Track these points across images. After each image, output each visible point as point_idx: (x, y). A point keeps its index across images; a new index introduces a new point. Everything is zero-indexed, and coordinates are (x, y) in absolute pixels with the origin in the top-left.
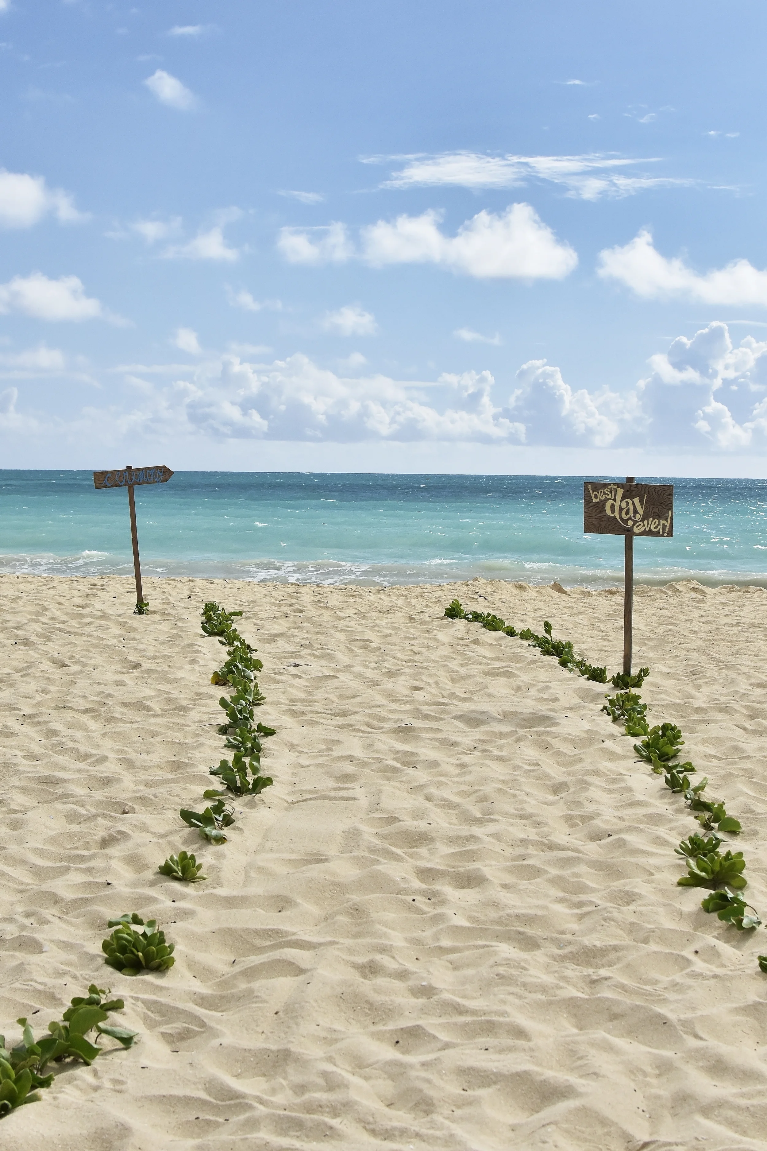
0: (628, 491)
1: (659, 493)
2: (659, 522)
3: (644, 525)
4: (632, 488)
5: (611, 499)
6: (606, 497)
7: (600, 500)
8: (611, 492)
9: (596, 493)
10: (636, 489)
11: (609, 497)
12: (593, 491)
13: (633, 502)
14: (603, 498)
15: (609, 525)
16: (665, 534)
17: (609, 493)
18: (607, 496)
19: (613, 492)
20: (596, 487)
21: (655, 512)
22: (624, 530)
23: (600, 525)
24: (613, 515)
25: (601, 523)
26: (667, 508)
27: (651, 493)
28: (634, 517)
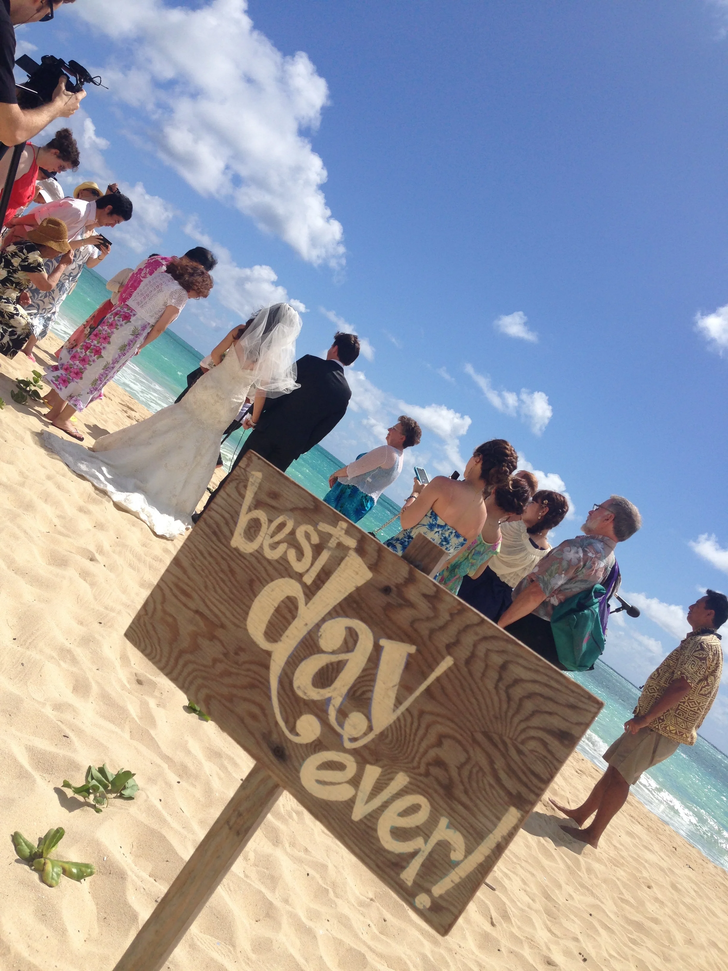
0: (387, 590)
1: (518, 692)
2: (432, 822)
3: (355, 782)
4: (412, 593)
5: (299, 577)
6: (284, 559)
7: (259, 555)
8: (318, 550)
9: (261, 515)
10: (423, 606)
11: (298, 567)
12: (258, 504)
13: (378, 649)
14: (272, 555)
15: (227, 673)
16: (423, 900)
17: (308, 552)
18: (292, 555)
19: (325, 556)
20: (274, 495)
21: (439, 763)
22: (266, 737)
23: (195, 648)
24: (263, 644)
25: (204, 643)
26: (510, 784)
27: (478, 666)
28: (343, 714)
